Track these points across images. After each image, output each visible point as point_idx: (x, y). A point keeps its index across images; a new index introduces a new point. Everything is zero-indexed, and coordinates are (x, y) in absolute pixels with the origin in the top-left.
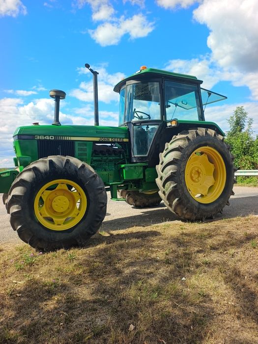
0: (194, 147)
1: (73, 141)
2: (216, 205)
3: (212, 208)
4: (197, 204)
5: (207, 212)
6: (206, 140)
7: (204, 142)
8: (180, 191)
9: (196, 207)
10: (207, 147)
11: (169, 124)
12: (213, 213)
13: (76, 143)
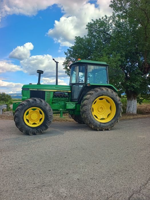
0: (96, 97)
1: (45, 91)
2: (110, 123)
3: (107, 124)
4: (99, 123)
5: (105, 127)
6: (102, 93)
7: (101, 94)
8: (89, 117)
9: (98, 124)
10: (104, 96)
11: (87, 85)
12: (108, 127)
13: (46, 92)
